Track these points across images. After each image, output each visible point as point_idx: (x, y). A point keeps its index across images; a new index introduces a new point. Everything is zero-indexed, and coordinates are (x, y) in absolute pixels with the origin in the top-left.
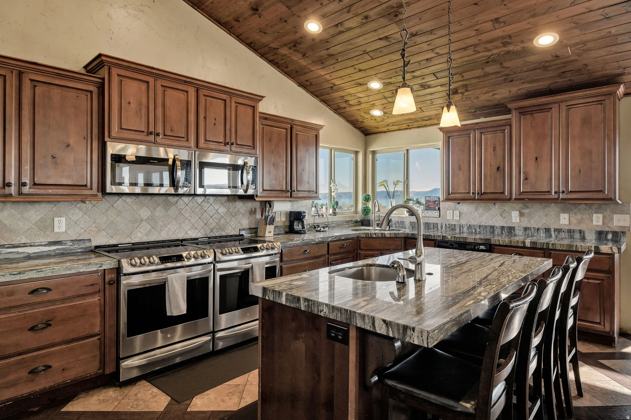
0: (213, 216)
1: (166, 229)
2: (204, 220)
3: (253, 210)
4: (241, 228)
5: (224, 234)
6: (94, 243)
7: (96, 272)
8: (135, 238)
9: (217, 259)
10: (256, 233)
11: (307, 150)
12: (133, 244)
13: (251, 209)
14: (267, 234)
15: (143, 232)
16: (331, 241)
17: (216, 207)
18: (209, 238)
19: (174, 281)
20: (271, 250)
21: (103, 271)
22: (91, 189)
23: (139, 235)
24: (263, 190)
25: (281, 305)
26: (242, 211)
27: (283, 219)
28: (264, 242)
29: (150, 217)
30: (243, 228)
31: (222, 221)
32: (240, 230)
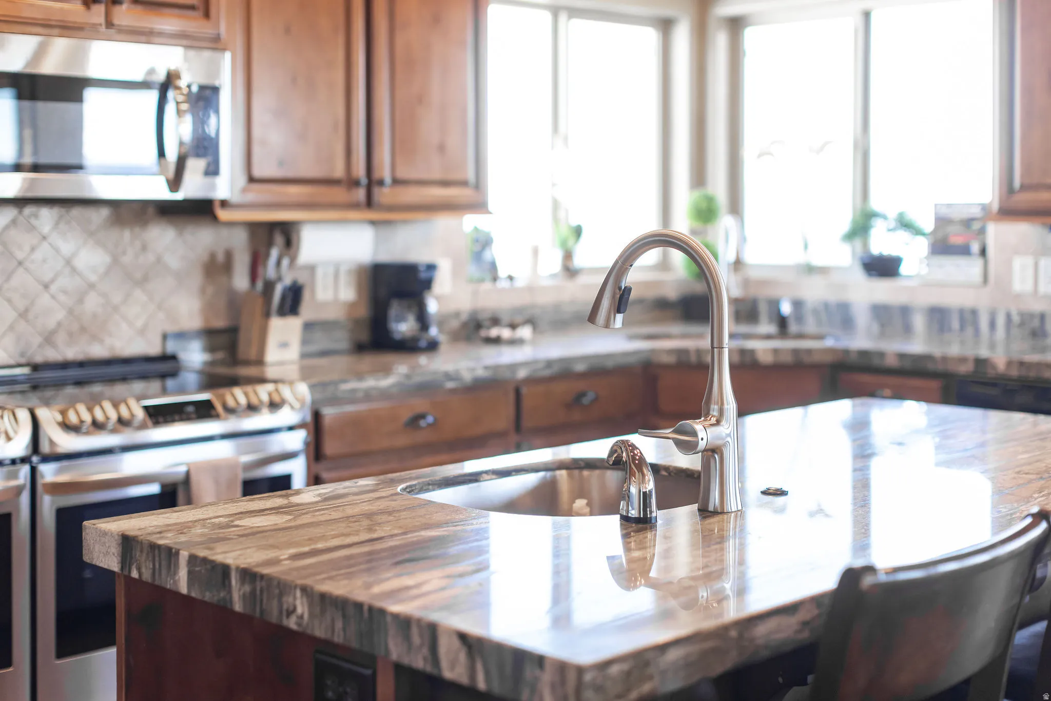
0: (53, 281)
3: (221, 257)
4: (171, 328)
5: (98, 351)
9: (45, 448)
10: (233, 348)
13: (213, 256)
14: (272, 354)
16: (529, 381)
17: (67, 247)
18: (36, 367)
20: (266, 412)
24: (252, 180)
26: (173, 261)
27: (348, 293)
28: (263, 380)
30: (177, 329)
31: (92, 303)
32: (165, 337)
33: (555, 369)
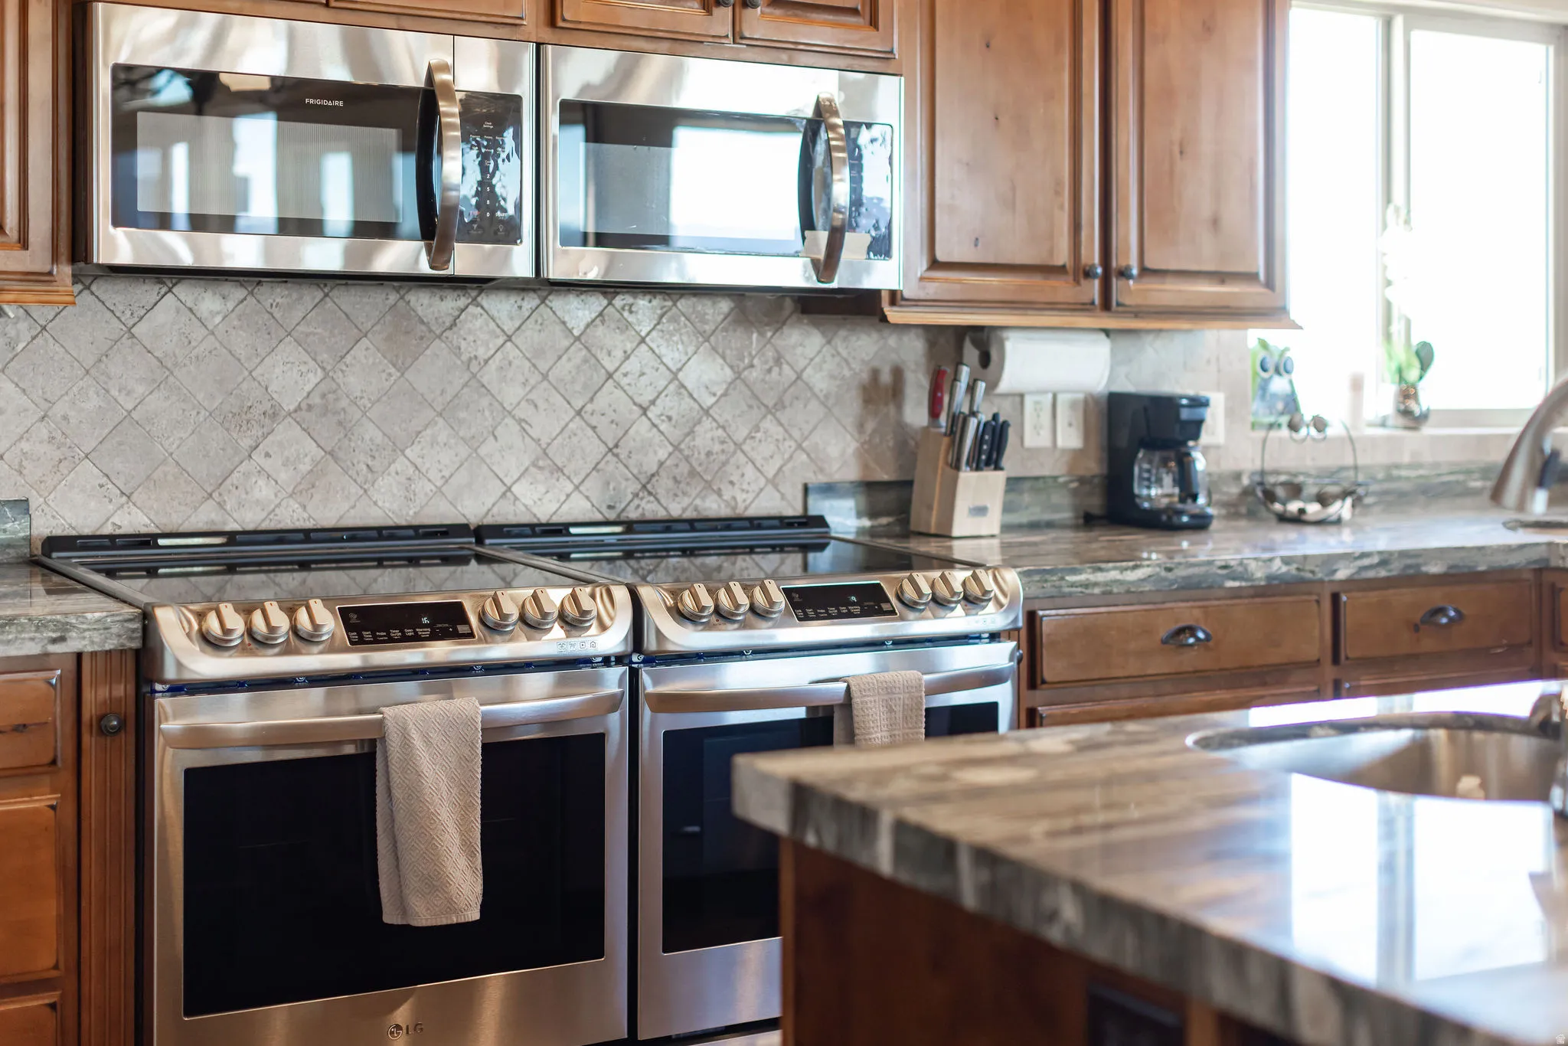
0: (653, 402)
1: (400, 464)
2: (602, 424)
3: (886, 377)
4: (815, 479)
5: (713, 507)
6: (45, 524)
7: (40, 662)
8: (241, 505)
9: (651, 644)
10: (903, 511)
11: (1208, 28)
12: (232, 537)
13: (875, 373)
14: (962, 524)
15: (283, 476)
16: (1350, 583)
17: (672, 356)
18: (630, 526)
19: (417, 742)
20: (959, 610)
21: (71, 665)
22: (23, 242)
23: (263, 491)
24: (935, 264)
25: (873, 877)
26: (819, 381)
27: (1070, 438)
28: (949, 563)
29: (316, 400)
30: (822, 479)
31: (706, 436)
32: (806, 490)
33: (1395, 569)
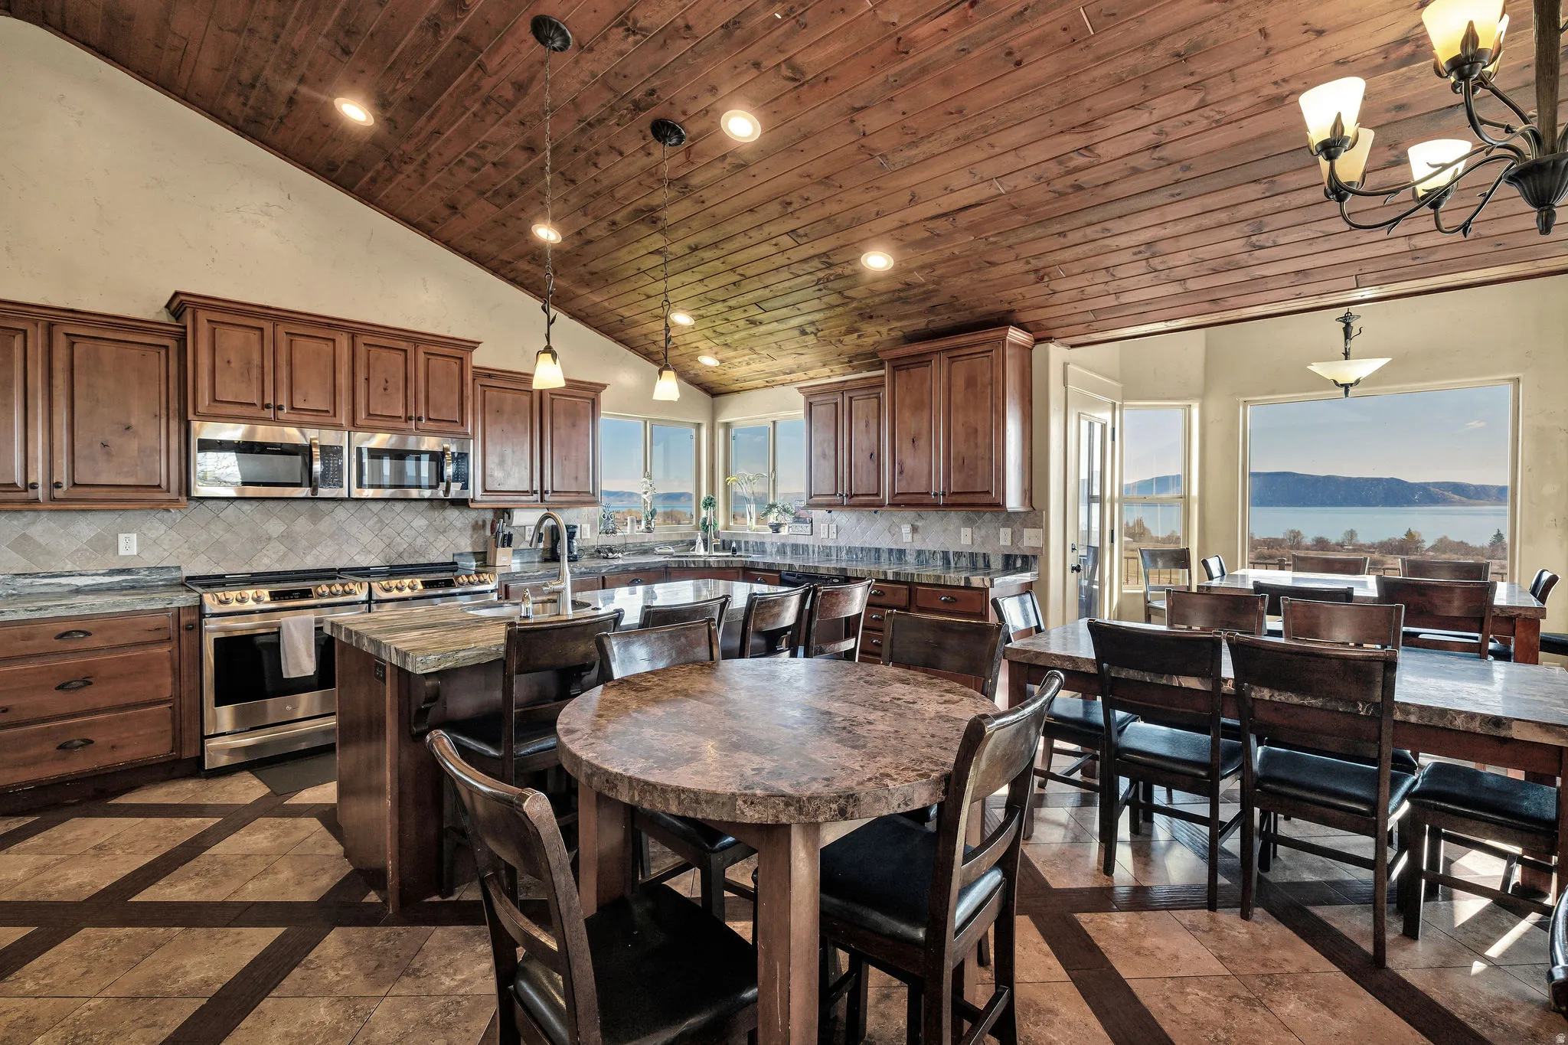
0: (402, 532)
1: (315, 552)
2: (384, 538)
3: (480, 523)
4: (456, 552)
5: (424, 561)
6: (185, 573)
8: (258, 564)
10: (484, 560)
12: (253, 575)
13: (477, 522)
15: (273, 556)
17: (408, 519)
18: (391, 566)
23: (266, 561)
26: (458, 524)
29: (285, 534)
30: (459, 552)
31: (420, 541)
32: (454, 555)
